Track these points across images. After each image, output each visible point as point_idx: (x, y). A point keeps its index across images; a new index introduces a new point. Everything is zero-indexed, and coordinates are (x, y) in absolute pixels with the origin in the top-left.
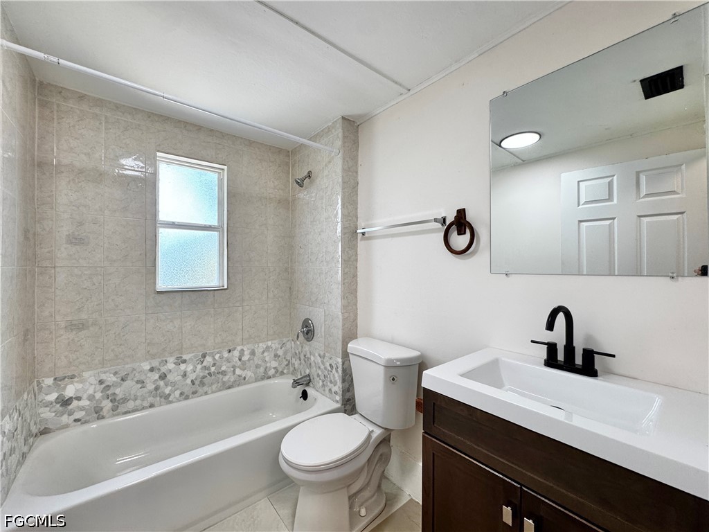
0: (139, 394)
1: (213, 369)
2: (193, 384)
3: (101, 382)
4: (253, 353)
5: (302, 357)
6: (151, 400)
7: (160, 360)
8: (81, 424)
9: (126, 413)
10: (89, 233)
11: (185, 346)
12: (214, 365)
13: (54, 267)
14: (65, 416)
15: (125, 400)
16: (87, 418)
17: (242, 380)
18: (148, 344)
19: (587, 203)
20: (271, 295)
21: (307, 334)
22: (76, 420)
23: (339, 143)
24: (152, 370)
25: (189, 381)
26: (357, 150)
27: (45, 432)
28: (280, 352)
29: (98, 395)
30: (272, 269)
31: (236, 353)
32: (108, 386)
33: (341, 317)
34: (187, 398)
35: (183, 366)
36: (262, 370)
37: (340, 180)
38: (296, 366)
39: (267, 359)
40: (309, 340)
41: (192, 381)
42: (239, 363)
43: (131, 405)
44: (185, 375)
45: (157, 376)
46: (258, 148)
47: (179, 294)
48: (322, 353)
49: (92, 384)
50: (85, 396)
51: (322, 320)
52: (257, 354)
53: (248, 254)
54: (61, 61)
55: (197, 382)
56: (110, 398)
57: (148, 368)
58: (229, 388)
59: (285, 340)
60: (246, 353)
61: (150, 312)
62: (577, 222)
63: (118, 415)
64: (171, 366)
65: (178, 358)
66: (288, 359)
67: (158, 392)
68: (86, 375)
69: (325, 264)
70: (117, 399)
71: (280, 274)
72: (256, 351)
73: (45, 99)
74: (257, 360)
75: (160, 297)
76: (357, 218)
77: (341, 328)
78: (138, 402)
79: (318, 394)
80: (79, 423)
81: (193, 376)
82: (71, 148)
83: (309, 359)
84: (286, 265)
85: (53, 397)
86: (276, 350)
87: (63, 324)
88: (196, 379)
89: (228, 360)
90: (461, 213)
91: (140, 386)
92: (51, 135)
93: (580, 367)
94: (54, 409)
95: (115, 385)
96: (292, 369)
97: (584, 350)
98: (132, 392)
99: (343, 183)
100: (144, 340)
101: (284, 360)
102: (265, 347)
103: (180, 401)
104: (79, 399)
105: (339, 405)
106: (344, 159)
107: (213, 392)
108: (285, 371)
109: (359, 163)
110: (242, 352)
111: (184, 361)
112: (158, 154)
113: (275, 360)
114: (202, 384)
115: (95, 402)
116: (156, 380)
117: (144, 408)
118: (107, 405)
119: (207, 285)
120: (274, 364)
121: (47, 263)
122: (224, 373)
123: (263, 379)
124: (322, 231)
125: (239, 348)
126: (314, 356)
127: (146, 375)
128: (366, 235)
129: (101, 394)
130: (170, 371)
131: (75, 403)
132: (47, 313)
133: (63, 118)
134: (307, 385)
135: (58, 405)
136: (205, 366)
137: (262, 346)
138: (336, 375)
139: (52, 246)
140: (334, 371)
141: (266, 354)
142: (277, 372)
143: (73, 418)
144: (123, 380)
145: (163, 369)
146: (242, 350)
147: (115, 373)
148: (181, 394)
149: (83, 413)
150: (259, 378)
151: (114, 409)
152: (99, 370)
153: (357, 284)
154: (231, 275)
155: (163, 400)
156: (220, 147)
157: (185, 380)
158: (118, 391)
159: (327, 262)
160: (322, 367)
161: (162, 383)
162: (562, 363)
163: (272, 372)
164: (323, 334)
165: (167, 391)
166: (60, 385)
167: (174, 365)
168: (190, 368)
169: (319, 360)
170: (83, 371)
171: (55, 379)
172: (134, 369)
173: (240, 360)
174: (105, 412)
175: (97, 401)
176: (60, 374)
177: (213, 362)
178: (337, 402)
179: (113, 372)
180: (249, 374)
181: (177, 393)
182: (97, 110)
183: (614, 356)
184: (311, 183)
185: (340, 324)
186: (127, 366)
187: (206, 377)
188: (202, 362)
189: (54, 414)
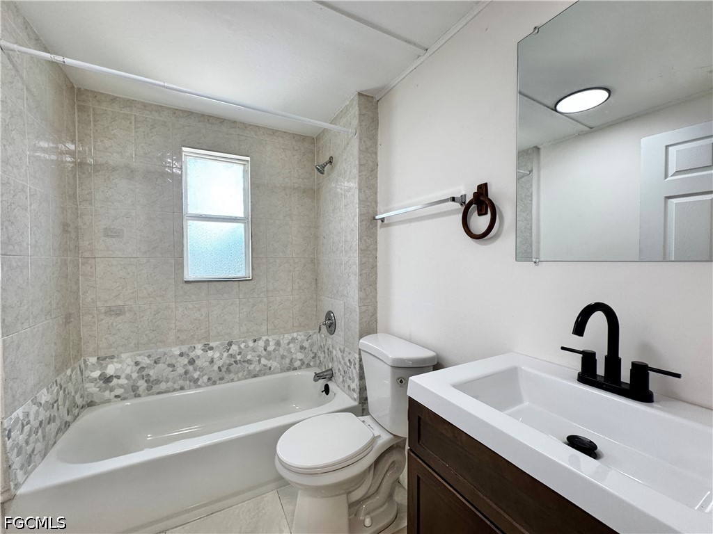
0: (171, 377)
1: (239, 357)
2: (220, 371)
3: (137, 363)
4: (278, 344)
5: (326, 351)
6: (181, 382)
7: (189, 346)
8: (121, 400)
9: (159, 393)
10: (123, 226)
11: (211, 334)
12: (240, 353)
13: (95, 258)
14: (107, 392)
15: (158, 381)
16: (126, 395)
17: (267, 370)
18: (178, 331)
19: (677, 173)
20: (296, 287)
21: (329, 327)
22: (116, 396)
23: (355, 122)
24: (181, 355)
25: (216, 368)
26: (376, 129)
27: (91, 404)
28: (306, 344)
29: (135, 375)
30: (297, 260)
31: (261, 343)
32: (143, 368)
33: (358, 310)
34: (214, 383)
35: (210, 353)
36: (288, 361)
37: (357, 163)
38: (321, 359)
39: (293, 350)
40: (332, 333)
41: (219, 367)
42: (264, 353)
43: (163, 386)
44: (213, 362)
45: (186, 361)
46: (282, 137)
47: (206, 284)
48: (342, 349)
49: (129, 365)
50: (123, 376)
51: (342, 314)
52: (282, 345)
53: (272, 245)
54: (66, 60)
55: (224, 369)
56: (145, 379)
57: (178, 353)
58: (255, 377)
59: (311, 332)
60: (271, 343)
61: (179, 300)
62: (663, 199)
63: (152, 394)
64: (199, 352)
65: (205, 345)
66: (315, 351)
67: (188, 376)
68: (123, 356)
69: (344, 254)
70: (151, 380)
71: (305, 265)
72: (281, 342)
73: (83, 104)
74: (282, 351)
75: (188, 286)
76: (376, 202)
77: (358, 322)
78: (170, 384)
79: (339, 389)
80: (119, 399)
81: (220, 363)
82: (106, 149)
83: (331, 352)
84: (311, 256)
85: (96, 374)
86: (302, 341)
87: (103, 310)
88: (223, 366)
89: (254, 350)
90: (483, 190)
91: (171, 369)
92: (88, 137)
93: (628, 388)
94: (98, 385)
95: (149, 367)
96: (318, 362)
97: (634, 364)
98: (165, 374)
99: (360, 165)
100: (174, 327)
101: (310, 352)
102: (290, 338)
103: (208, 386)
104: (118, 377)
105: (355, 403)
106: (360, 139)
107: (239, 380)
108: (311, 364)
109: (379, 143)
110: (267, 342)
111: (211, 349)
112: (184, 149)
113: (301, 352)
114: (228, 371)
115: (132, 381)
116: (186, 365)
117: (175, 390)
118: (142, 384)
119: (234, 276)
120: (300, 356)
121: (87, 254)
122: (249, 362)
123: (288, 369)
124: (342, 220)
125: (264, 338)
126: (336, 350)
127: (176, 359)
128: (386, 222)
129: (137, 375)
130: (199, 357)
131: (115, 381)
132: (89, 300)
133: (98, 121)
134: (330, 379)
135: (101, 382)
136: (231, 354)
137: (288, 337)
138: (354, 371)
139: (92, 239)
140: (352, 367)
141: (291, 345)
142: (303, 363)
143: (113, 394)
144: (155, 362)
145: (192, 355)
146: (268, 340)
147: (149, 356)
148: (209, 379)
149: (122, 390)
150: (285, 369)
151: (149, 389)
152: (134, 353)
153: (377, 276)
154: (255, 267)
155: (192, 383)
156: (243, 138)
157: (213, 367)
158: (151, 372)
159: (346, 252)
160: (342, 362)
161: (191, 368)
162: (602, 380)
163: (297, 364)
164: (343, 328)
165: (196, 375)
166: (102, 364)
167: (202, 352)
168: (217, 355)
169: (340, 355)
170: (121, 353)
171: (98, 359)
172: (165, 354)
173: (265, 350)
174: (141, 390)
175: (134, 380)
176: (102, 354)
177: (238, 351)
178: (355, 400)
179: (147, 355)
180: (274, 364)
181: (205, 378)
182: (126, 111)
183: (678, 376)
184: (332, 169)
185: (357, 318)
186: (159, 350)
187: (232, 364)
188: (228, 350)
189: (98, 389)
